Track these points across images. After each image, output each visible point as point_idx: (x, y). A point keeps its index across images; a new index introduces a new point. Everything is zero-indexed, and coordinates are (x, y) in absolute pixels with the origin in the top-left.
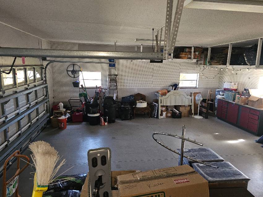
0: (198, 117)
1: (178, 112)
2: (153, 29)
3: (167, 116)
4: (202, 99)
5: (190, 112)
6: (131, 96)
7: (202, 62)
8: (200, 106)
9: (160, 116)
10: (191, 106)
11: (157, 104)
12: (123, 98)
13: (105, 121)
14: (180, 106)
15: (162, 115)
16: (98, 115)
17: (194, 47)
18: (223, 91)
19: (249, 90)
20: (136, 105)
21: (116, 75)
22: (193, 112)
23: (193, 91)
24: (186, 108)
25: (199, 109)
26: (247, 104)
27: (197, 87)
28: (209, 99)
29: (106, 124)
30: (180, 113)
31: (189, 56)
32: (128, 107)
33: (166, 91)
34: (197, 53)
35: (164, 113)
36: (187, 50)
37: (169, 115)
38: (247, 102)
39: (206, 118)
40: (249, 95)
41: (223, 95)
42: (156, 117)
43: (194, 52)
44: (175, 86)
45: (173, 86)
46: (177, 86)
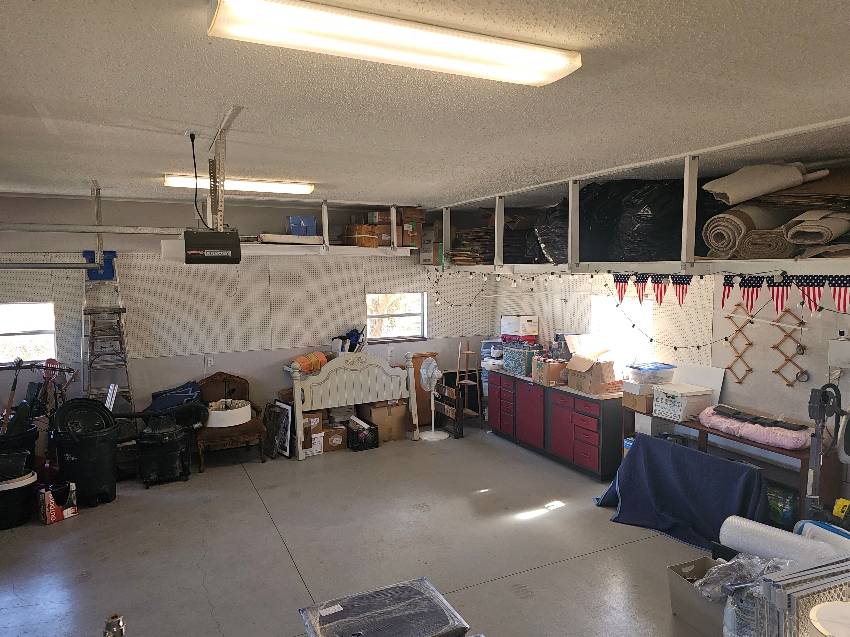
0: (432, 436)
1: (366, 426)
2: (192, 137)
3: (328, 448)
4: (439, 374)
5: (406, 424)
6: (188, 385)
7: (430, 255)
8: (436, 398)
9: (304, 447)
10: (407, 400)
11: (289, 408)
12: (155, 396)
13: (62, 501)
14: (372, 404)
15: (308, 444)
16: (29, 480)
17: (397, 208)
18: (498, 343)
19: (567, 338)
20: (205, 418)
21: (120, 311)
22: (416, 421)
23: (412, 350)
24: (393, 410)
25: (433, 408)
26: (566, 383)
27: (426, 336)
28: (464, 372)
29: (68, 513)
30: (374, 430)
31: (385, 237)
32: (170, 431)
33: (323, 357)
34: (408, 227)
35: (318, 438)
36: (376, 217)
37: (337, 440)
38: (565, 375)
39: (458, 435)
40: (569, 356)
41: (501, 357)
42: (287, 454)
43: (400, 223)
44: (353, 338)
45: (343, 338)
46: (358, 338)
